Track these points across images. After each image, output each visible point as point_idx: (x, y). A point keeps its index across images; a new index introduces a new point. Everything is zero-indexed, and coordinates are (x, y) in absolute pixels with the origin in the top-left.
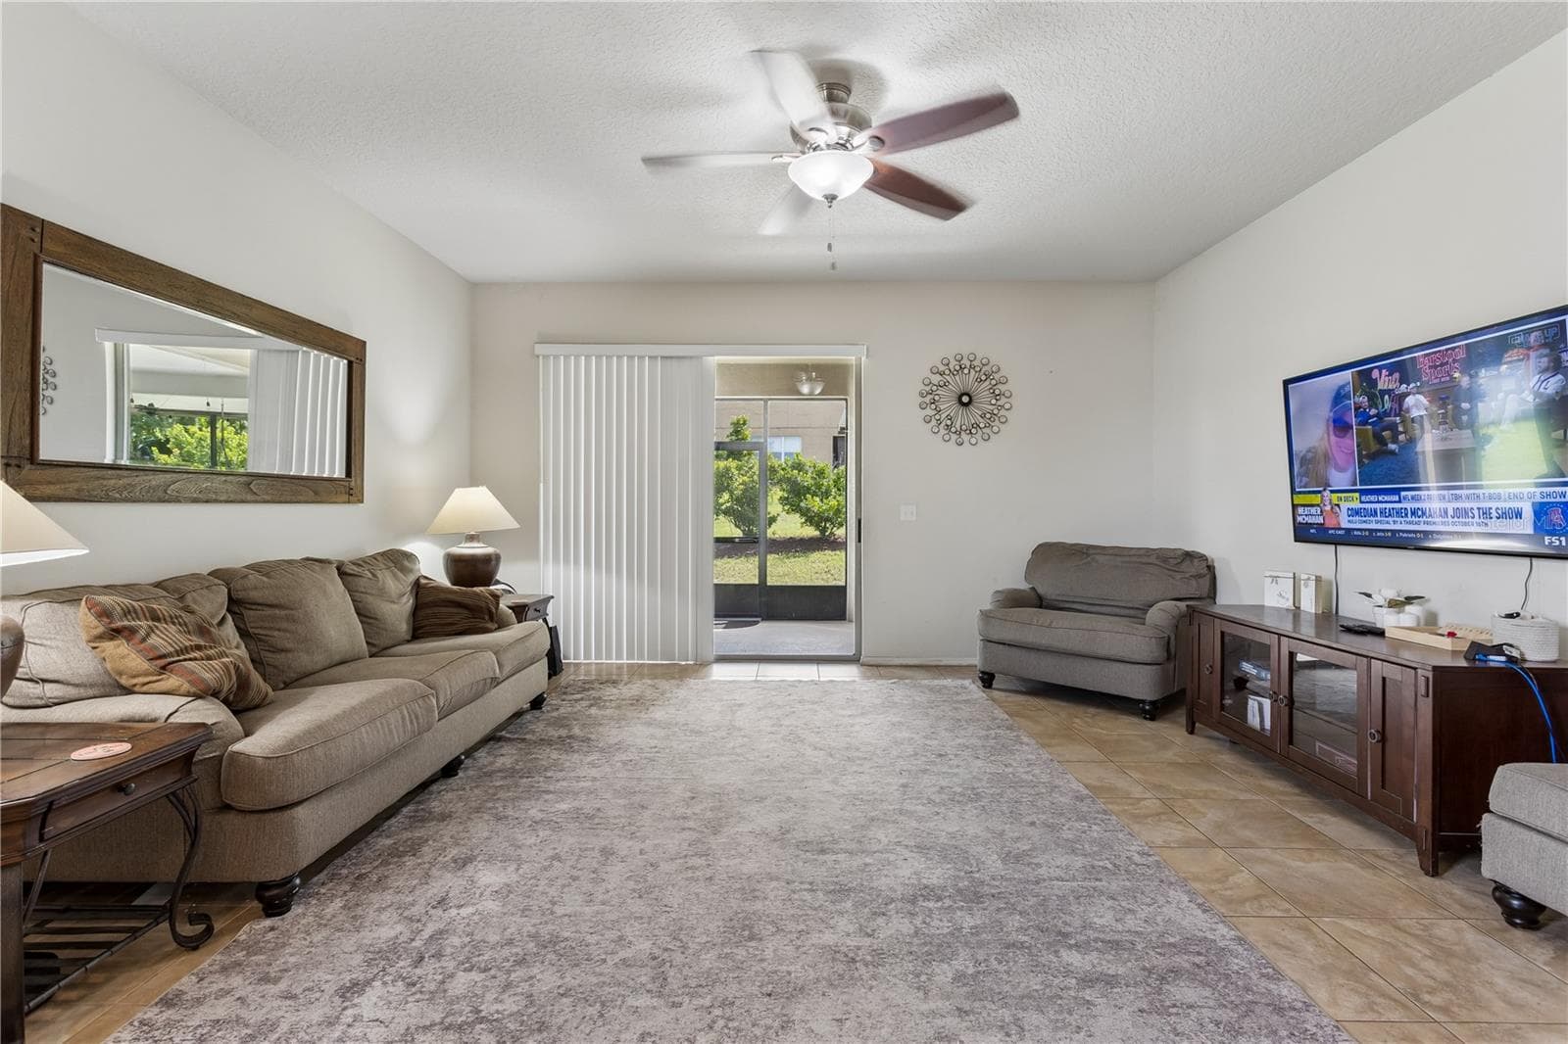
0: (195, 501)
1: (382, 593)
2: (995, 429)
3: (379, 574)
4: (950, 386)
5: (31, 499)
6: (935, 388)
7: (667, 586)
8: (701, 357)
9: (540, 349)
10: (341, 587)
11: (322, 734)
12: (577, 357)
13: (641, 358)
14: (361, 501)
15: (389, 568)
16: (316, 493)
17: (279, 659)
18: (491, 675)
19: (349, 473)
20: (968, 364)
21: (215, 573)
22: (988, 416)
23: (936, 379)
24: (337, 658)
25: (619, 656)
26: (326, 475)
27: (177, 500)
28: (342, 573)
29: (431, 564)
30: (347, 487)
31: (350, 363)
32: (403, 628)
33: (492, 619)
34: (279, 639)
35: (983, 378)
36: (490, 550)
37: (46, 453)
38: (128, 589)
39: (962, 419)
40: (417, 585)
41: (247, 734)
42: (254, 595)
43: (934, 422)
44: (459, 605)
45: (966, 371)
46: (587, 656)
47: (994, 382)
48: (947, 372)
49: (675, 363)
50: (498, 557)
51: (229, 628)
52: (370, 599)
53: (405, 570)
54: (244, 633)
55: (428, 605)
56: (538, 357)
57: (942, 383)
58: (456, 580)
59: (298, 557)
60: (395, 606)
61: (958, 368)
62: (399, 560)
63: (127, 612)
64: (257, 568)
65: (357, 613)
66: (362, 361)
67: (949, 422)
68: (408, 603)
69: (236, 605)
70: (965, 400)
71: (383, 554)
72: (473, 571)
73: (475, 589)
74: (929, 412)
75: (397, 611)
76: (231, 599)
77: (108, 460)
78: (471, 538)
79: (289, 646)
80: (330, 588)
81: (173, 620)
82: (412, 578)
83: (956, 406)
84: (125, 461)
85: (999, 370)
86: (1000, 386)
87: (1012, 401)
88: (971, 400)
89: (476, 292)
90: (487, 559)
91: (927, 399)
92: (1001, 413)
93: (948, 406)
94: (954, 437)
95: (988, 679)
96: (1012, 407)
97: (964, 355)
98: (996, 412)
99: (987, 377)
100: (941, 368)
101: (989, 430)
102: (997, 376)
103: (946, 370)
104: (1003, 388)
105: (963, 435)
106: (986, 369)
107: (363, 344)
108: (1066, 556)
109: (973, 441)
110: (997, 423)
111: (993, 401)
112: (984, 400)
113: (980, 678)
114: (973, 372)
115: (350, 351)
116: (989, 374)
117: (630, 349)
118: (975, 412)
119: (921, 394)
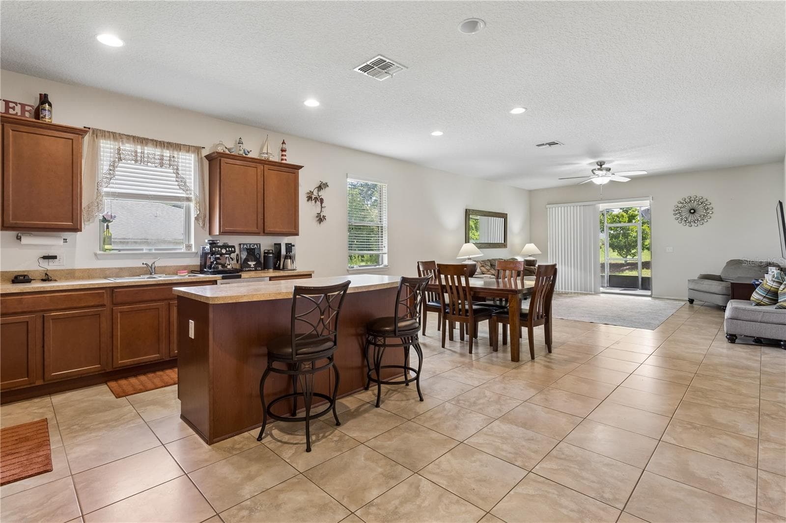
2: (706, 221)
4: (686, 207)
5: (478, 248)
6: (680, 208)
8: (595, 205)
9: (548, 206)
12: (558, 207)
13: (577, 206)
14: (507, 248)
16: (498, 246)
19: (504, 241)
20: (693, 199)
22: (702, 216)
23: (680, 205)
25: (568, 290)
26: (500, 242)
30: (504, 245)
31: (504, 219)
35: (700, 203)
36: (534, 259)
39: (691, 218)
43: (679, 219)
44: (528, 270)
45: (692, 202)
46: (562, 289)
47: (705, 205)
49: (587, 207)
50: (536, 261)
56: (547, 208)
57: (682, 206)
61: (689, 201)
63: (483, 264)
66: (507, 218)
67: (686, 219)
70: (693, 211)
72: (530, 263)
73: (531, 267)
74: (677, 216)
78: (530, 256)
83: (689, 214)
85: (707, 200)
86: (707, 206)
87: (713, 210)
88: (695, 212)
89: (531, 193)
90: (534, 261)
91: (676, 212)
92: (708, 215)
93: (685, 214)
94: (688, 224)
95: (691, 301)
96: (713, 213)
97: (692, 196)
98: (706, 215)
99: (702, 203)
100: (682, 201)
101: (703, 221)
102: (706, 203)
103: (684, 202)
104: (709, 206)
105: (692, 223)
106: (701, 201)
107: (507, 214)
108: (735, 264)
109: (696, 225)
110: (706, 218)
111: (705, 211)
112: (701, 211)
113: (689, 301)
114: (695, 202)
115: (504, 216)
116: (702, 202)
117: (573, 204)
118: (697, 215)
119: (674, 211)
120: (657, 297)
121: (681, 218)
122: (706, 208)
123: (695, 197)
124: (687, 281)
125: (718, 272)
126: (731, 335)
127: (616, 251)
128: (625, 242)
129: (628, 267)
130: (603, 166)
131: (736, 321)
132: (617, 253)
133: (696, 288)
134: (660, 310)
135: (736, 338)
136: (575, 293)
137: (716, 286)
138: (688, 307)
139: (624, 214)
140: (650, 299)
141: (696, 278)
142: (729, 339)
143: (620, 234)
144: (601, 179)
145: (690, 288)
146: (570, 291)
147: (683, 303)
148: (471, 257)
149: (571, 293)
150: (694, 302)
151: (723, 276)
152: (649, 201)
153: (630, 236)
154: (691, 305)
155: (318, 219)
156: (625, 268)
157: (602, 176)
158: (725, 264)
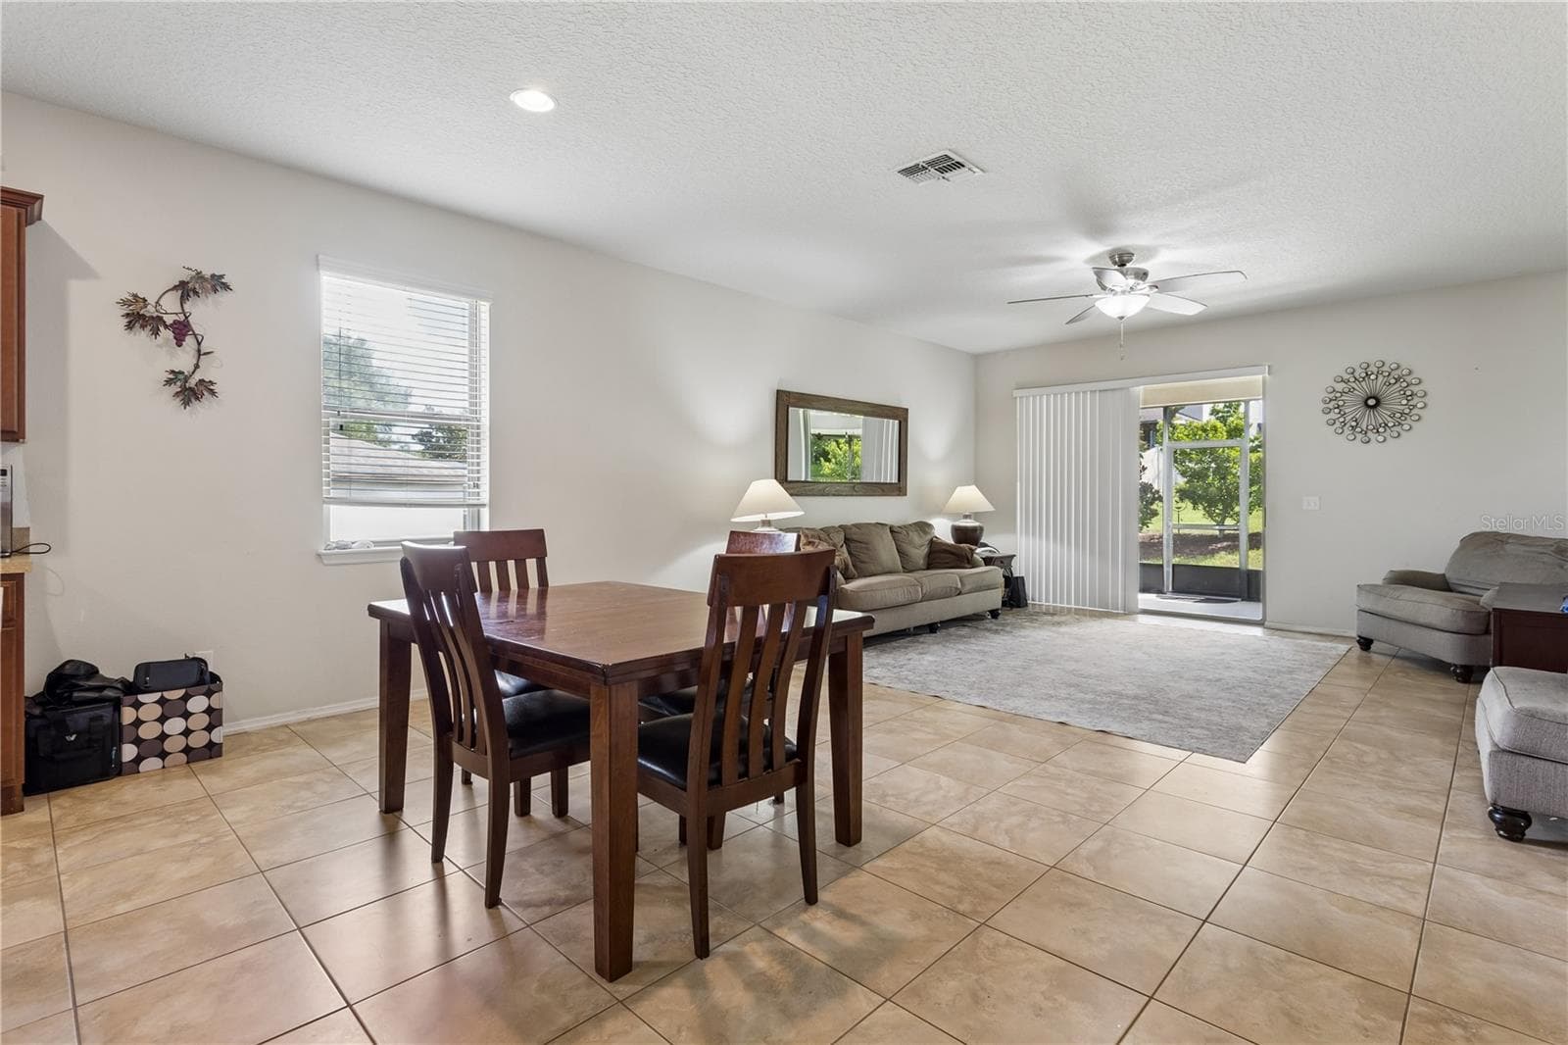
0: (834, 495)
1: (911, 543)
2: (1406, 427)
3: (911, 533)
4: (1355, 392)
5: (791, 495)
6: (1339, 395)
7: (1103, 554)
8: (1128, 388)
9: (1017, 393)
10: (891, 538)
11: (870, 588)
12: (1041, 396)
13: (1085, 392)
14: (906, 495)
15: (917, 531)
16: (883, 491)
17: (863, 565)
18: (954, 585)
19: (899, 480)
20: (1375, 370)
21: (840, 526)
22: (1398, 415)
23: (1340, 387)
24: (887, 570)
25: (1069, 602)
26: (888, 481)
27: (828, 495)
28: (892, 531)
29: (943, 530)
30: (898, 488)
31: (900, 423)
32: (921, 562)
33: (969, 563)
34: (863, 557)
35: (1393, 381)
36: (977, 524)
37: (789, 479)
38: (812, 529)
39: (1368, 420)
40: (931, 542)
41: (847, 583)
42: (855, 537)
43: (1338, 424)
44: (952, 553)
45: (1373, 377)
46: (1047, 600)
47: (1404, 384)
48: (1352, 380)
49: (1109, 394)
50: (981, 529)
51: (844, 548)
52: (904, 545)
53: (925, 533)
54: (850, 553)
55: (935, 552)
56: (1016, 398)
57: (1346, 390)
58: (958, 540)
59: (874, 522)
60: (917, 551)
61: (1364, 375)
62: (923, 527)
63: (813, 536)
64: (855, 525)
65: (899, 552)
66: (906, 420)
67: (1354, 424)
68: (925, 550)
69: (847, 541)
70: (1373, 402)
71: (915, 524)
72: (968, 536)
73: (962, 545)
74: (1333, 416)
75: (919, 553)
76: (845, 538)
77: (803, 479)
78: (966, 517)
79: (867, 560)
80: (884, 536)
81: (826, 541)
82: (929, 537)
83: (1362, 409)
84: (809, 480)
85: (1410, 373)
86: (1412, 388)
87: (1426, 400)
88: (1378, 403)
89: (978, 361)
90: (974, 530)
91: (1331, 406)
92: (1413, 412)
93: (1353, 409)
94: (1359, 436)
95: (1365, 643)
96: (1425, 405)
97: (1372, 362)
98: (1407, 411)
99: (1397, 380)
100: (1346, 377)
101: (1398, 429)
102: (1408, 379)
103: (1350, 378)
104: (1415, 389)
105: (1370, 434)
106: (1396, 374)
107: (907, 410)
108: (1484, 544)
109: (1381, 439)
110: (1409, 421)
111: (1404, 402)
112: (1394, 402)
113: (1358, 642)
114: (1380, 378)
115: (900, 415)
116: (1399, 378)
117: (1077, 387)
118: (1383, 413)
119: (1325, 402)
120: (1278, 626)
121: (1342, 420)
122: (1409, 393)
123: (1379, 364)
124: (1356, 588)
125: (1437, 566)
126: (1509, 812)
127: (1201, 507)
128: (1220, 489)
129: (1225, 544)
130: (1128, 265)
131: (1528, 761)
132: (1203, 512)
133: (1379, 608)
134: (1279, 672)
135: (1529, 823)
136: (1077, 612)
137: (1434, 608)
138: (1355, 661)
139: (1219, 424)
140: (1258, 631)
141: (1379, 582)
142: (1500, 825)
143: (1208, 469)
144: (1122, 303)
145: (1363, 607)
146: (1065, 605)
147: (1343, 648)
148: (772, 516)
149: (1069, 610)
150: (1373, 647)
151: (1452, 578)
152: (1261, 376)
153: (1231, 473)
154: (1365, 653)
155: (176, 388)
156: (1219, 545)
157: (1123, 292)
158: (1456, 545)
